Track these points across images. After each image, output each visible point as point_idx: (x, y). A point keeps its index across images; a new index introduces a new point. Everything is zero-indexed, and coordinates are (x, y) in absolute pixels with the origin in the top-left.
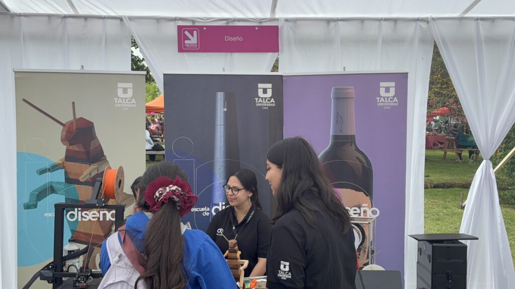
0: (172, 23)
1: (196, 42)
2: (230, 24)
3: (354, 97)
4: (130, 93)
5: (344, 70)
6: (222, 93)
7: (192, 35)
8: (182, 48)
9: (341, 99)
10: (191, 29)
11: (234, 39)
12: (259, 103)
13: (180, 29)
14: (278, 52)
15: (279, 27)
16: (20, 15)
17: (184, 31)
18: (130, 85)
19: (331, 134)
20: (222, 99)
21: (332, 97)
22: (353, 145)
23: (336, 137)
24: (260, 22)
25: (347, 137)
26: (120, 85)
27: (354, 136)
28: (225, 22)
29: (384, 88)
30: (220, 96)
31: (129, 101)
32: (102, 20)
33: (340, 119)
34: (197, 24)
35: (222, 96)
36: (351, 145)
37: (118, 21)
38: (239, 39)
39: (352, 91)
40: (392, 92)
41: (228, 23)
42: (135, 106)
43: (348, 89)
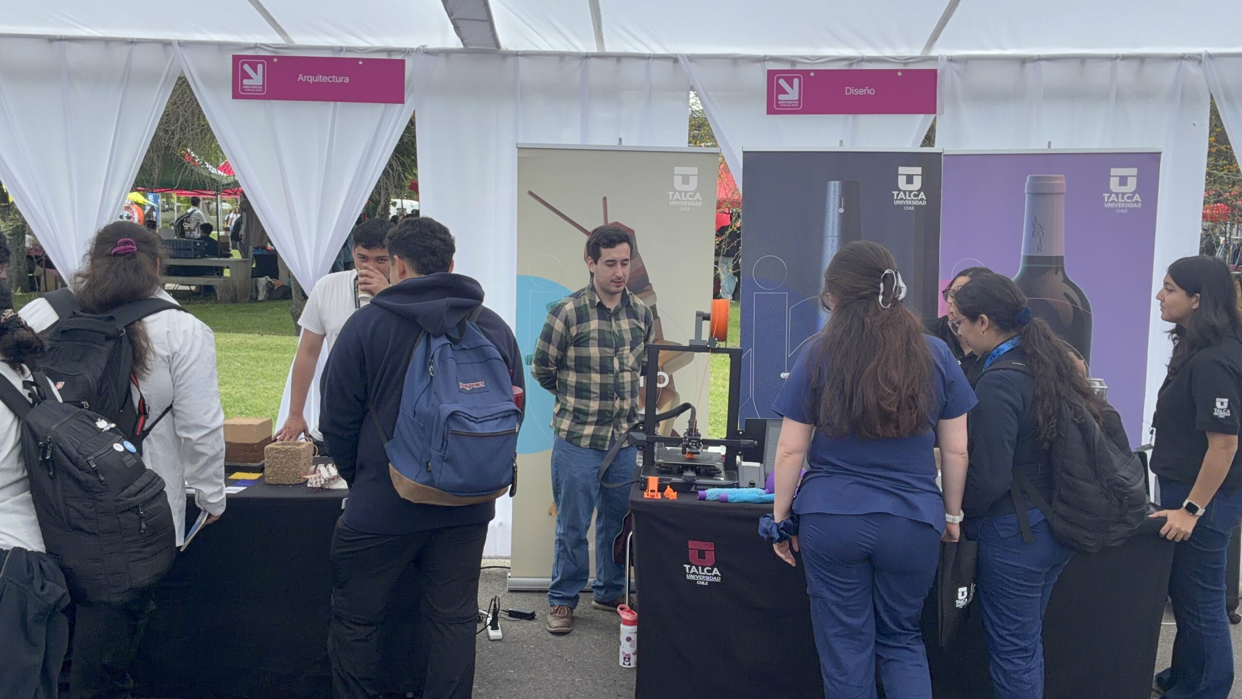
0: (759, 65)
1: (797, 98)
2: (855, 67)
3: (1065, 191)
4: (694, 183)
5: (1049, 146)
6: (837, 182)
7: (791, 86)
8: (774, 108)
9: (1039, 194)
10: (789, 76)
11: (861, 92)
12: (899, 199)
13: (771, 74)
14: (935, 112)
15: (939, 72)
16: (516, 54)
17: (779, 78)
18: (694, 170)
19: (1022, 254)
20: (837, 193)
21: (1026, 191)
22: (1060, 273)
23: (1030, 259)
24: (906, 64)
25: (1050, 259)
26: (678, 170)
27: (1062, 257)
28: (846, 63)
29: (1118, 179)
30: (834, 188)
31: (690, 196)
32: (643, 62)
33: (1038, 229)
34: (798, 67)
35: (837, 188)
36: (1056, 274)
37: (670, 63)
38: (869, 92)
39: (1060, 181)
40: (1132, 185)
41: (851, 65)
42: (700, 204)
43: (1053, 179)
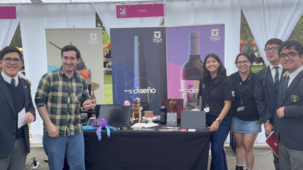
0: (114, 4)
1: (125, 13)
2: (141, 4)
3: (199, 36)
4: (96, 38)
5: (195, 24)
6: (137, 36)
7: (123, 10)
9: (193, 38)
10: (122, 7)
11: (143, 11)
12: (154, 40)
13: (117, 7)
14: (163, 16)
15: (164, 4)
16: (47, 4)
17: (120, 8)
18: (96, 34)
19: (189, 54)
20: (137, 40)
21: (189, 37)
22: (199, 59)
23: (191, 56)
24: (155, 2)
25: (196, 56)
26: (91, 34)
27: (200, 55)
28: (138, 3)
29: (213, 32)
30: (136, 38)
31: (95, 41)
32: (82, 5)
33: (193, 47)
34: (125, 4)
35: (137, 38)
37: (90, 5)
38: (145, 11)
39: (198, 34)
40: (217, 34)
42: (98, 44)
43: (196, 33)
